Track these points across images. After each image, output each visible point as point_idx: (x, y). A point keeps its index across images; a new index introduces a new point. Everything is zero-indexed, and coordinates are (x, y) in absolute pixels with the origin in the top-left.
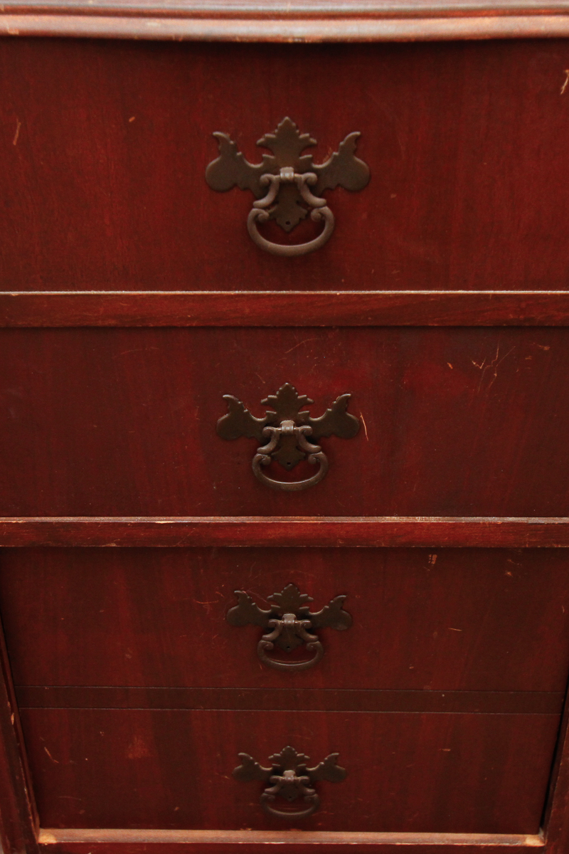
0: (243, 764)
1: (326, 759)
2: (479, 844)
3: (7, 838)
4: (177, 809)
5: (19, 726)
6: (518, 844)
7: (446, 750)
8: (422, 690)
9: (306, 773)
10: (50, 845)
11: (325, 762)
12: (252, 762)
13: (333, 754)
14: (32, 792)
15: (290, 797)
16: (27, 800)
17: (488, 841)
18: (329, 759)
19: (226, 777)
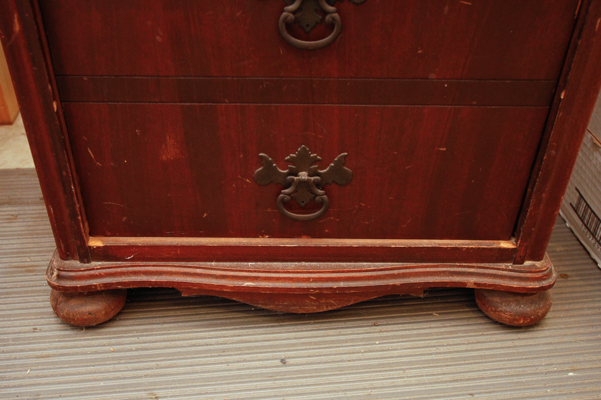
0: (262, 165)
1: (336, 159)
2: (461, 246)
3: (61, 241)
4: (205, 215)
5: (61, 113)
6: (495, 246)
7: (441, 149)
8: (428, 79)
9: (319, 174)
10: (98, 248)
11: (335, 162)
12: (271, 163)
13: (342, 154)
14: (78, 190)
15: (303, 202)
16: (75, 199)
17: (469, 245)
18: (339, 159)
19: (248, 180)
